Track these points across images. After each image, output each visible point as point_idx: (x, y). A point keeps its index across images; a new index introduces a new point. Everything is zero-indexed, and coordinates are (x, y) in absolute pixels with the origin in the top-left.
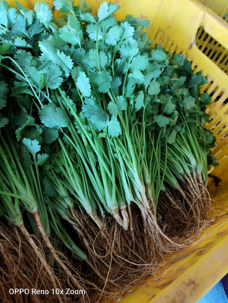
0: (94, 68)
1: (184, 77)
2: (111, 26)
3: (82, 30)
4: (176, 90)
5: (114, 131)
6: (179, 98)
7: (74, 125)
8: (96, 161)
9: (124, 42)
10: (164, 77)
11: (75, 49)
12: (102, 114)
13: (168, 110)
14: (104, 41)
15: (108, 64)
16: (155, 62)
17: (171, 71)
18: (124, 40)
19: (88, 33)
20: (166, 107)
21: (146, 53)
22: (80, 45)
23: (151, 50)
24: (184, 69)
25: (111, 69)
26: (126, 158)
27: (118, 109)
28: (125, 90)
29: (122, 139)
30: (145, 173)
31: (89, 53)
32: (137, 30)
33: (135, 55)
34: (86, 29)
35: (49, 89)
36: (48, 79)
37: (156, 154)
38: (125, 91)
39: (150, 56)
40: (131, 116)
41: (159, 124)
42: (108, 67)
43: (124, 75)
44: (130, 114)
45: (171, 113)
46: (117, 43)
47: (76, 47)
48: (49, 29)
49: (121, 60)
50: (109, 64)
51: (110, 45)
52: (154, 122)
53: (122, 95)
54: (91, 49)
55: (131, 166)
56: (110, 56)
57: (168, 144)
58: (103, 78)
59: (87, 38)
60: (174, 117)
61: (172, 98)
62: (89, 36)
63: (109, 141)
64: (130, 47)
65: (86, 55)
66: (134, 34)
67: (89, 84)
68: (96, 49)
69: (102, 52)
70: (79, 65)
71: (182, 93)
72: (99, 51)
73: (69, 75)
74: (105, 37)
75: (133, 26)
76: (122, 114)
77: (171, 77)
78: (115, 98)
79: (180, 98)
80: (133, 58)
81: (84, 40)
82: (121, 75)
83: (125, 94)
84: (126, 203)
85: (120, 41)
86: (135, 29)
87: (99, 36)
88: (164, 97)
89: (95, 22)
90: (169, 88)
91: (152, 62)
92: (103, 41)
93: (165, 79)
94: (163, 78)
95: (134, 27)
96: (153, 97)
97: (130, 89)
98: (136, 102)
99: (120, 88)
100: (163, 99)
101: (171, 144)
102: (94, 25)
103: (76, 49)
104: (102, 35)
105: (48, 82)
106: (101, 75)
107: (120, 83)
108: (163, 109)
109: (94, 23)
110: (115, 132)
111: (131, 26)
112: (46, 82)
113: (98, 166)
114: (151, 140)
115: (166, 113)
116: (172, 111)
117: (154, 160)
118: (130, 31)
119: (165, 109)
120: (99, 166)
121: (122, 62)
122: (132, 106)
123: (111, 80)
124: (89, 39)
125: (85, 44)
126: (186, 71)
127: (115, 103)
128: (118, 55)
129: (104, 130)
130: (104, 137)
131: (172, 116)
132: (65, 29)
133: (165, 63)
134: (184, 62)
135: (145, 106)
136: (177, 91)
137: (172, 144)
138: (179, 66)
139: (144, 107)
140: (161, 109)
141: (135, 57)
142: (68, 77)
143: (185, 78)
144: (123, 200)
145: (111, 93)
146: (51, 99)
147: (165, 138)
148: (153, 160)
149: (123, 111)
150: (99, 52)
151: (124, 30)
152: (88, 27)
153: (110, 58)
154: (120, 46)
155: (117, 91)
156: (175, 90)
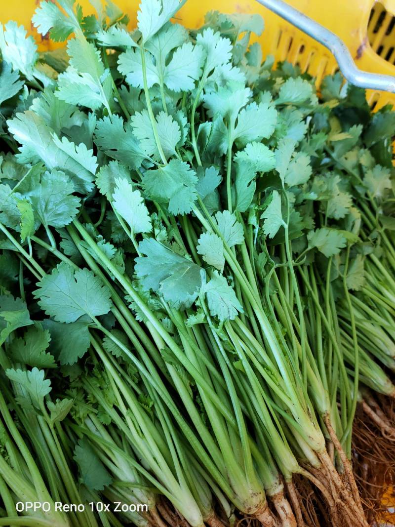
0: (151, 157)
1: (357, 126)
2: (173, 47)
3: (108, 70)
4: (343, 158)
5: (222, 304)
6: (353, 176)
7: (127, 304)
8: (191, 386)
9: (210, 78)
10: (314, 137)
11: (98, 119)
12: (187, 273)
13: (335, 210)
14: (165, 85)
15: (181, 140)
16: (289, 108)
17: (326, 116)
18: (211, 73)
19: (123, 74)
20: (329, 206)
21: (265, 91)
22: (107, 106)
23: (274, 79)
24: (351, 105)
25: (190, 149)
26: (264, 365)
27: (224, 246)
28: (234, 193)
29: (246, 317)
30: (314, 388)
31: (132, 124)
32: (237, 42)
33: (244, 105)
34: (118, 65)
35: (52, 229)
36: (44, 207)
37: (329, 325)
38: (234, 197)
39: (275, 96)
40: (256, 255)
41: (322, 251)
42: (184, 147)
43: (224, 158)
44: (253, 248)
45: (343, 216)
46: (194, 85)
47: (101, 114)
48: (36, 82)
49: (210, 123)
50: (185, 139)
51: (179, 91)
52: (310, 248)
53: (227, 209)
54: (136, 113)
55: (279, 386)
56: (184, 121)
57: (352, 292)
58: (176, 182)
59: (123, 87)
60: (351, 224)
61: (340, 180)
62: (127, 80)
63: (216, 332)
64: (228, 88)
65: (127, 130)
66: (231, 54)
67: (143, 204)
68: (147, 109)
69: (163, 116)
70: (111, 159)
71: (358, 161)
72: (156, 112)
73: (93, 186)
74: (164, 76)
75: (227, 36)
76: (234, 257)
77: (328, 131)
78: (212, 219)
79: (355, 173)
80: (239, 113)
81: (116, 93)
82: (218, 157)
83: (234, 205)
84: (282, 478)
85: (201, 78)
86: (233, 42)
87: (148, 76)
88: (321, 182)
89: (135, 45)
90: (328, 156)
91: (281, 108)
92: (162, 86)
93: (317, 141)
94: (311, 138)
95: (228, 39)
96: (297, 190)
97: (245, 189)
98: (264, 220)
99: (221, 190)
100: (321, 186)
101: (357, 289)
102: (135, 52)
103: (100, 119)
104: (157, 72)
105: (45, 214)
106: (169, 173)
107: (218, 181)
108: (323, 211)
109: (134, 48)
110: (226, 308)
111: (223, 36)
112: (41, 214)
113: (197, 397)
114: (310, 293)
115: (331, 218)
116: (346, 211)
117: (328, 339)
118: (222, 49)
119: (328, 209)
120: (200, 397)
121: (215, 127)
122: (254, 227)
123: (196, 179)
124: (128, 87)
125: (120, 100)
126: (355, 109)
127: (215, 232)
128: (203, 113)
129: (197, 304)
130: (201, 322)
131: (347, 222)
132: (70, 75)
133: (312, 104)
134: (348, 89)
135: (286, 223)
136: (346, 159)
137: (360, 290)
138: (340, 100)
139: (286, 226)
140: (320, 211)
141: (244, 110)
142: (91, 191)
143: (361, 127)
144: (273, 472)
145: (201, 210)
146: (61, 251)
147: (341, 279)
148: (323, 340)
149: (237, 247)
150: (155, 116)
151: (207, 50)
152: (122, 58)
153: (184, 125)
154: (203, 89)
155: (214, 201)
156: (339, 156)
